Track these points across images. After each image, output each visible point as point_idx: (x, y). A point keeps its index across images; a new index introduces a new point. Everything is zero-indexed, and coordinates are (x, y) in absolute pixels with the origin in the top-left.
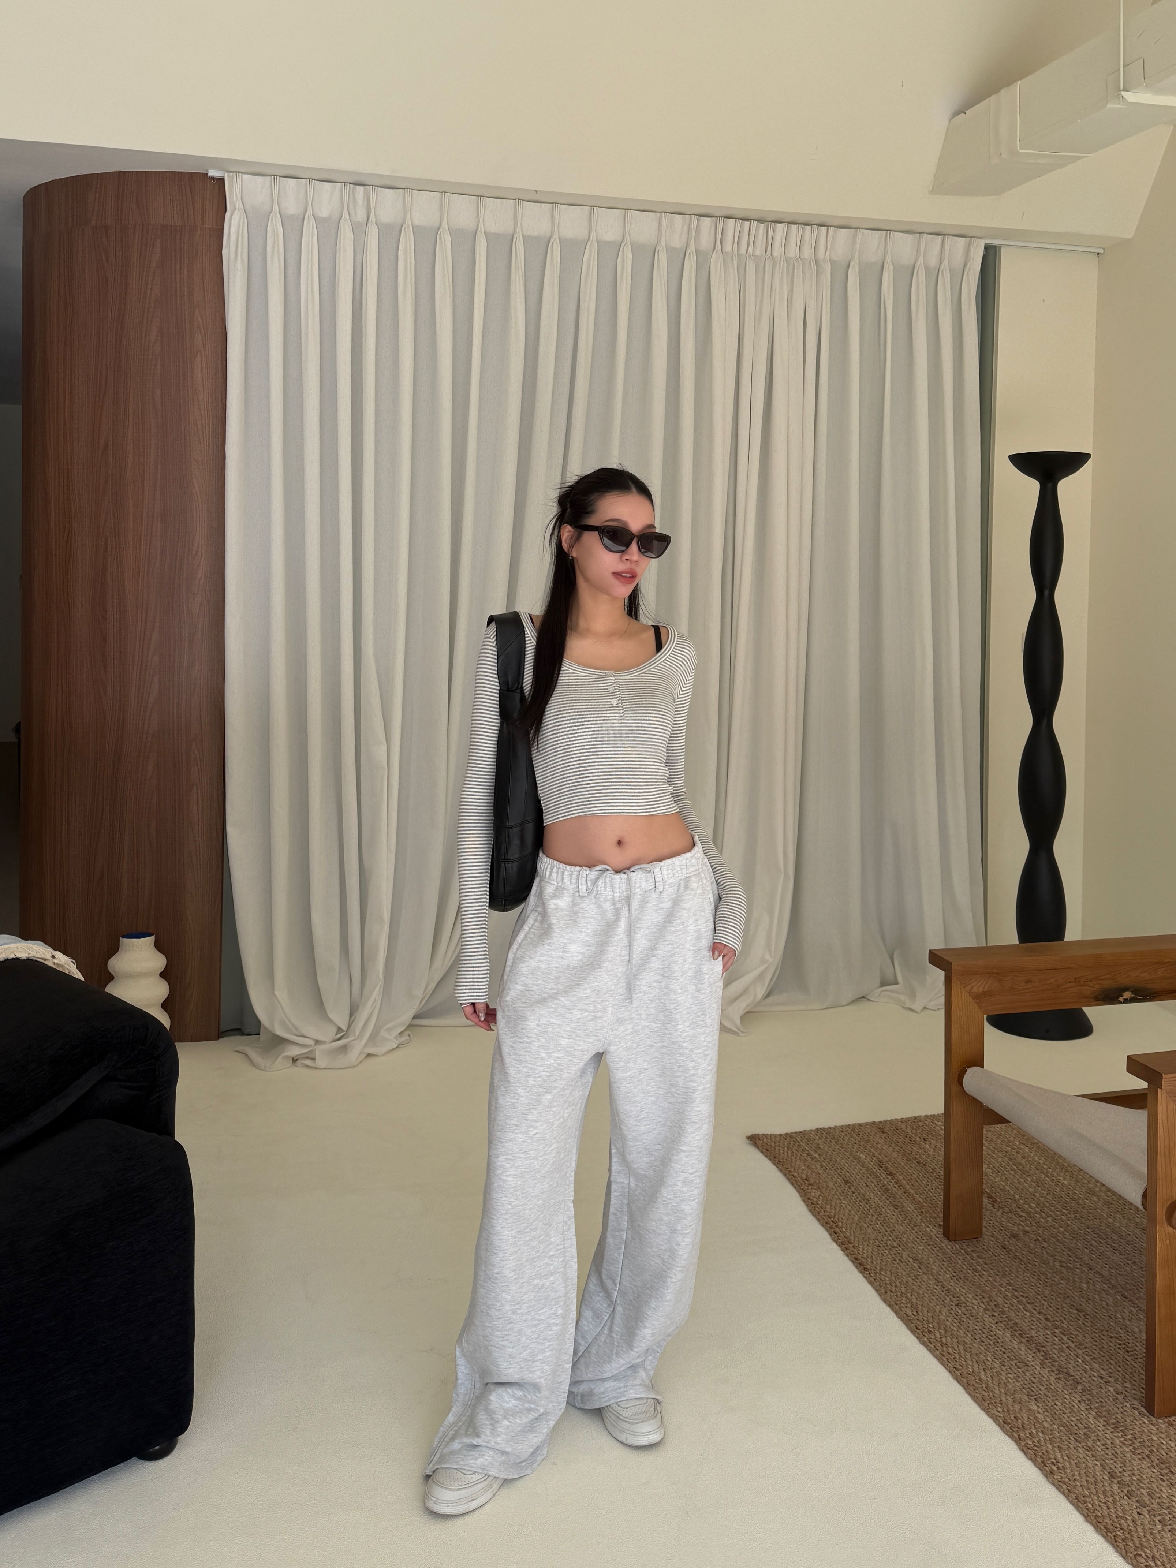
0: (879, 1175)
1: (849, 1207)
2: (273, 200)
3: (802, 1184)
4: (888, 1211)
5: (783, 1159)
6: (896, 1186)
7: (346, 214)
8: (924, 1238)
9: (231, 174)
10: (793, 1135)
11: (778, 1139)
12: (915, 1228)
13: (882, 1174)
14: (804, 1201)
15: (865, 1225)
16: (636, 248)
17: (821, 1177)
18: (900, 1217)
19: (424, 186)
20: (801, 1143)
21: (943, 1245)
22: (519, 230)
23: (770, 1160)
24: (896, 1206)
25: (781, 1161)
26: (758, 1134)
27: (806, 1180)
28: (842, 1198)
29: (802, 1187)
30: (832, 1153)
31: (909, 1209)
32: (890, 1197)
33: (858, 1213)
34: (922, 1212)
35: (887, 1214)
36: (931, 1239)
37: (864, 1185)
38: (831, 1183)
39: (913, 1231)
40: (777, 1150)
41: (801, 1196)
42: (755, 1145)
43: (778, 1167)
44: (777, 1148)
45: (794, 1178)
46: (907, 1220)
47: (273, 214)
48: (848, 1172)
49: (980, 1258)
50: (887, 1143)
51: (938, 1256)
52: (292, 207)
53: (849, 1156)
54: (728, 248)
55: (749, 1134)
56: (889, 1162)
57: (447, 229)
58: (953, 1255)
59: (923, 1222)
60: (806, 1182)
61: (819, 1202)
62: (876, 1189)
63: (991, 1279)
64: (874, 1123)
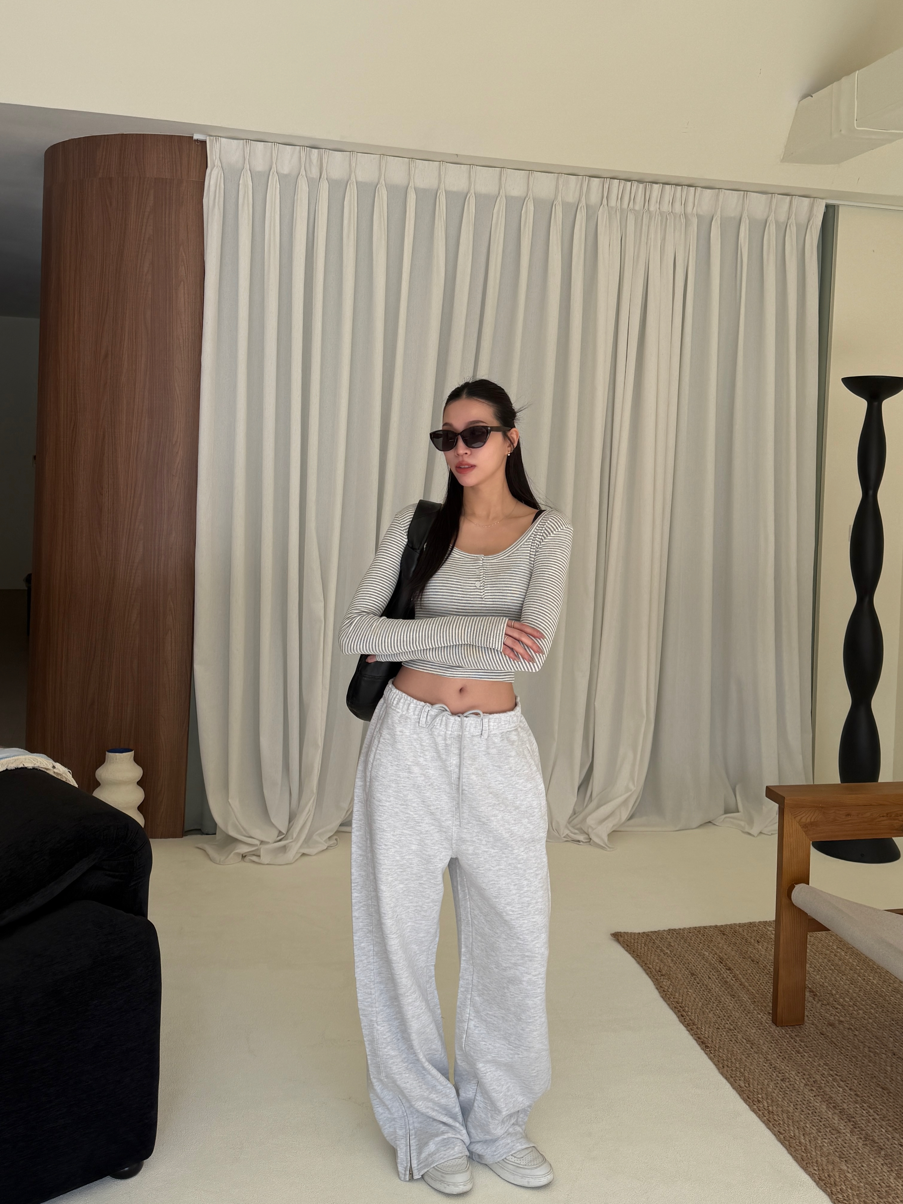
0: (720, 970)
1: (694, 995)
2: (245, 160)
3: (655, 975)
4: (727, 1000)
5: (640, 953)
6: (734, 979)
7: (303, 172)
8: (756, 1023)
9: (212, 138)
10: (649, 934)
11: (636, 937)
12: (749, 1015)
13: (723, 969)
14: (657, 988)
15: (707, 1010)
16: (537, 202)
17: (672, 970)
18: (736, 1004)
19: (367, 150)
20: (656, 941)
21: (771, 1029)
22: (442, 186)
23: (630, 953)
24: (733, 995)
25: (639, 954)
26: (620, 932)
27: (660, 971)
28: (688, 987)
29: (656, 977)
30: (681, 950)
31: (744, 998)
32: (728, 988)
33: (702, 1001)
34: (755, 1001)
35: (725, 1002)
36: (762, 1024)
37: (707, 977)
38: (680, 975)
39: (747, 1017)
40: (636, 947)
41: (655, 985)
42: (618, 941)
43: (636, 960)
44: (636, 944)
45: (649, 970)
46: (742, 1008)
47: (244, 170)
48: (694, 966)
49: (801, 1042)
50: (727, 943)
51: (767, 1038)
52: (260, 165)
53: (695, 953)
54: (613, 203)
55: (613, 932)
56: (728, 960)
57: (384, 185)
58: (779, 1038)
59: (755, 1010)
60: (659, 973)
61: (669, 990)
62: (717, 981)
63: (810, 1059)
64: (716, 926)
